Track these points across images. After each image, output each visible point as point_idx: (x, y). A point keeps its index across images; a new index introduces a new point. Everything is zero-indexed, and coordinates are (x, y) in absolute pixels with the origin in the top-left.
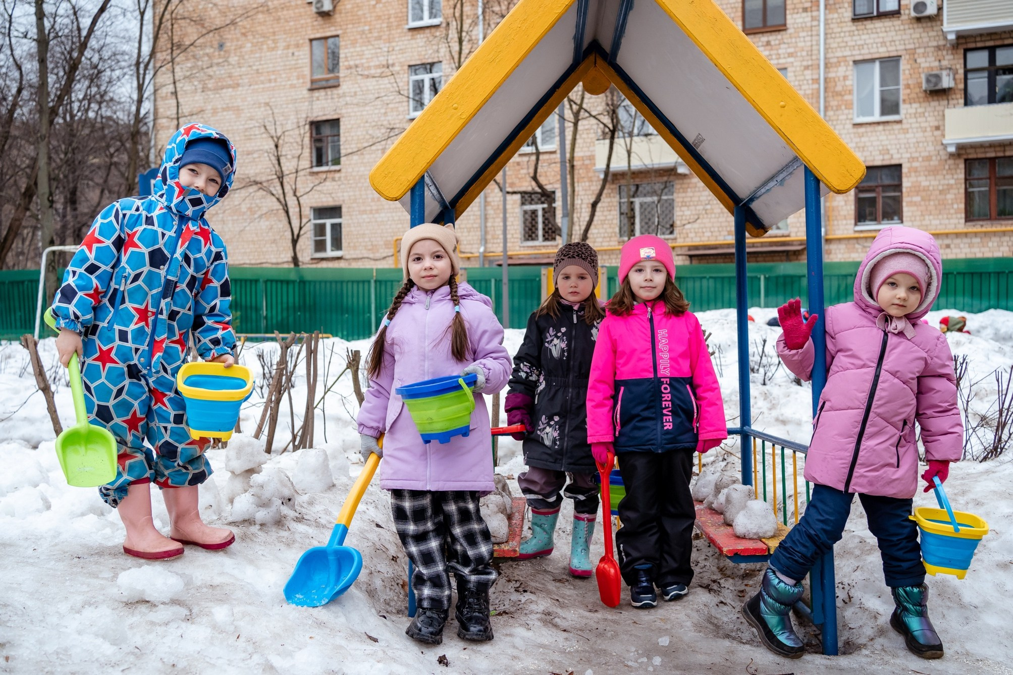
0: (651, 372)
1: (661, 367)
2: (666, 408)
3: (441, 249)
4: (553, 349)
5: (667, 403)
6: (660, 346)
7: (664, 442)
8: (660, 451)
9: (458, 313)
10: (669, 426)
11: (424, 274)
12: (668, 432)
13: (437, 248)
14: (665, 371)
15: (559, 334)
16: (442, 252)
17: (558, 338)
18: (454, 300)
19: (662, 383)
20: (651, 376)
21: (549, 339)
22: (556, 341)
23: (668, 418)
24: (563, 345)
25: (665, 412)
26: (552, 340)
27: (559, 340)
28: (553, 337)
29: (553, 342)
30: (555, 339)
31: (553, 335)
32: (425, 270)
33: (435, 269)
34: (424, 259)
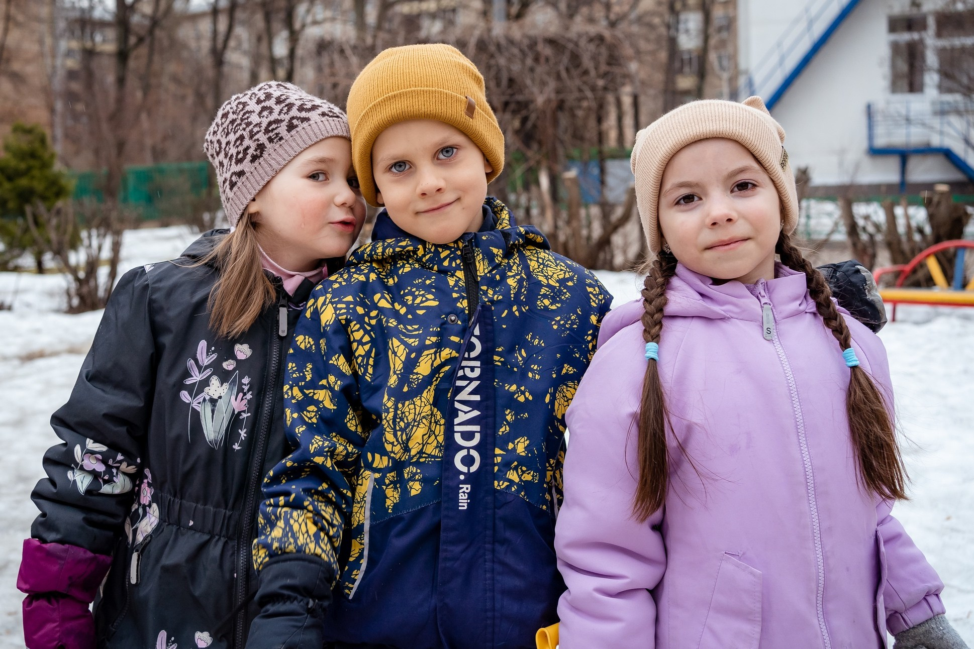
3: (749, 162)
4: (205, 412)
15: (229, 365)
17: (225, 377)
21: (196, 377)
22: (216, 388)
24: (239, 404)
26: (205, 383)
27: (226, 385)
28: (208, 372)
29: (206, 389)
30: (215, 381)
31: (207, 367)
32: (714, 225)
33: (741, 220)
34: (706, 195)
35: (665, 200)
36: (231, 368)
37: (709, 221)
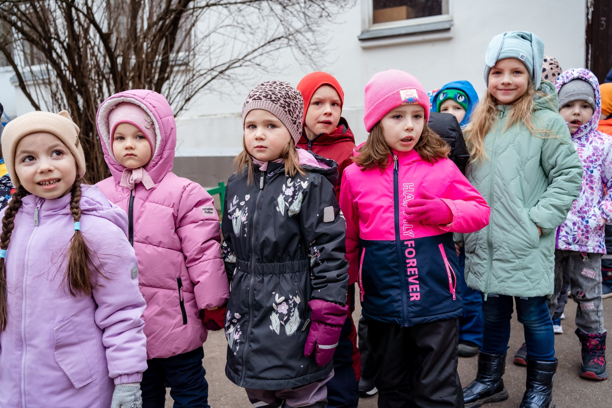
0: (392, 234)
1: (404, 228)
2: (411, 275)
3: (58, 142)
4: (234, 222)
5: (412, 270)
6: (404, 203)
7: (412, 315)
8: (406, 326)
9: (77, 231)
10: (416, 297)
11: (39, 178)
12: (415, 304)
13: (52, 142)
14: (409, 232)
16: (62, 147)
17: (240, 208)
18: (74, 213)
19: (406, 246)
20: (393, 238)
22: (237, 213)
23: (414, 287)
24: (244, 219)
25: (410, 280)
26: (234, 211)
27: (241, 211)
28: (235, 207)
29: (234, 214)
30: (237, 210)
31: (235, 205)
32: (42, 172)
33: (56, 171)
34: (38, 158)
35: (18, 160)
36: (243, 204)
37: (39, 171)
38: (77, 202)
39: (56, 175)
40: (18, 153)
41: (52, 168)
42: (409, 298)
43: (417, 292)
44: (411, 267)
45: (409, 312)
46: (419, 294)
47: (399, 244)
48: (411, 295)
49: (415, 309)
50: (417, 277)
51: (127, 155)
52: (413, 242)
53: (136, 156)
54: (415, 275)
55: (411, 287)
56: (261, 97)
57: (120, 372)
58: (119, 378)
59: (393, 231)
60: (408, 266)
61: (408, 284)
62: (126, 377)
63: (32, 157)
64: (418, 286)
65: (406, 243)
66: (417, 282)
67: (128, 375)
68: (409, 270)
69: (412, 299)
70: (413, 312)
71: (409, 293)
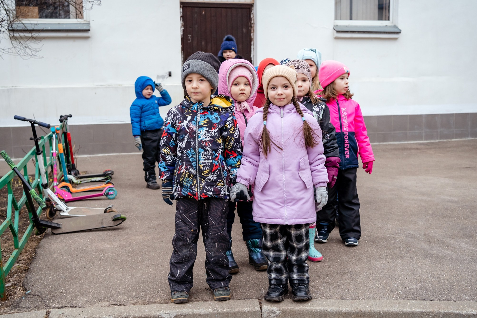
0: (339, 129)
1: (344, 127)
2: (346, 147)
5: (347, 145)
6: (343, 116)
7: (346, 164)
8: (344, 169)
9: (304, 121)
10: (348, 156)
11: (277, 97)
12: (347, 159)
13: (285, 81)
14: (346, 129)
18: (300, 113)
19: (345, 135)
20: (340, 131)
25: (346, 149)
32: (278, 95)
33: (284, 94)
34: (278, 88)
35: (269, 87)
37: (277, 94)
38: (299, 108)
39: (284, 96)
40: (270, 85)
41: (283, 93)
42: (345, 157)
43: (348, 154)
44: (347, 143)
45: (345, 163)
46: (349, 155)
47: (342, 133)
48: (346, 155)
49: (348, 161)
50: (348, 148)
51: (241, 93)
52: (347, 133)
53: (245, 94)
54: (348, 147)
55: (346, 152)
56: (299, 67)
57: (320, 181)
58: (319, 184)
59: (339, 128)
60: (345, 143)
61: (345, 151)
62: (322, 183)
63: (274, 88)
64: (348, 152)
65: (345, 133)
66: (348, 150)
67: (323, 182)
68: (345, 145)
69: (346, 157)
70: (347, 163)
71: (345, 155)
